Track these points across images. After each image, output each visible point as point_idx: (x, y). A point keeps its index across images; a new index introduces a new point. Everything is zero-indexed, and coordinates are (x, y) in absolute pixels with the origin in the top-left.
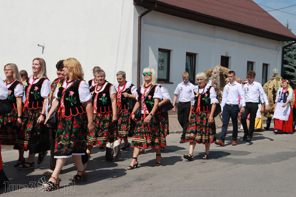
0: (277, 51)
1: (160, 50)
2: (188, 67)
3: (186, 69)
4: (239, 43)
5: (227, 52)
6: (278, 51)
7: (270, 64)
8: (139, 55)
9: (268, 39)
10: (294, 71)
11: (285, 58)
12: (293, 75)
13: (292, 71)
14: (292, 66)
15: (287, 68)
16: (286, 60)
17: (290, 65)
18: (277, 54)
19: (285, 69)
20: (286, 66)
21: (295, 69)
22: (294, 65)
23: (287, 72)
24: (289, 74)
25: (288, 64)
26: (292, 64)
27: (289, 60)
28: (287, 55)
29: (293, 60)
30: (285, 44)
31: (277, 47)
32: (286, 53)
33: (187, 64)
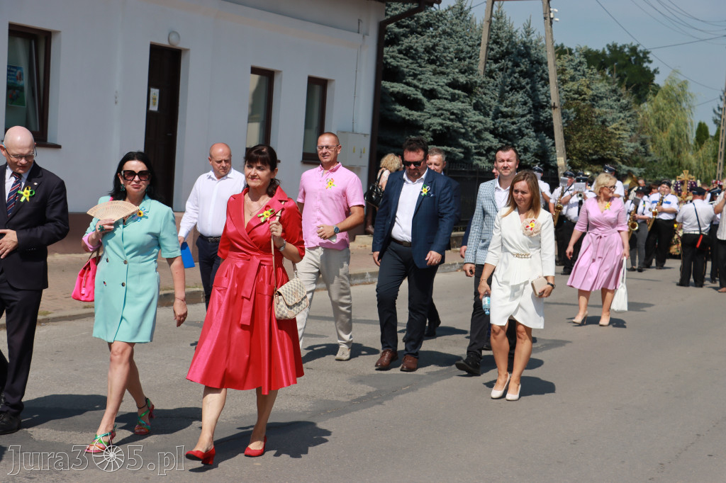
0: (360, 36)
2: (19, 78)
5: (174, 32)
6: (364, 36)
7: (333, 80)
10: (423, 105)
11: (393, 57)
12: (419, 118)
13: (415, 105)
14: (416, 87)
15: (398, 92)
16: (397, 67)
17: (408, 84)
18: (361, 46)
19: (393, 99)
20: (398, 87)
21: (425, 100)
22: (421, 86)
23: (398, 107)
24: (404, 116)
25: (404, 81)
26: (415, 82)
27: (407, 67)
28: (399, 48)
29: (420, 66)
30: (396, 9)
31: (359, 21)
32: (399, 40)
33: (15, 68)
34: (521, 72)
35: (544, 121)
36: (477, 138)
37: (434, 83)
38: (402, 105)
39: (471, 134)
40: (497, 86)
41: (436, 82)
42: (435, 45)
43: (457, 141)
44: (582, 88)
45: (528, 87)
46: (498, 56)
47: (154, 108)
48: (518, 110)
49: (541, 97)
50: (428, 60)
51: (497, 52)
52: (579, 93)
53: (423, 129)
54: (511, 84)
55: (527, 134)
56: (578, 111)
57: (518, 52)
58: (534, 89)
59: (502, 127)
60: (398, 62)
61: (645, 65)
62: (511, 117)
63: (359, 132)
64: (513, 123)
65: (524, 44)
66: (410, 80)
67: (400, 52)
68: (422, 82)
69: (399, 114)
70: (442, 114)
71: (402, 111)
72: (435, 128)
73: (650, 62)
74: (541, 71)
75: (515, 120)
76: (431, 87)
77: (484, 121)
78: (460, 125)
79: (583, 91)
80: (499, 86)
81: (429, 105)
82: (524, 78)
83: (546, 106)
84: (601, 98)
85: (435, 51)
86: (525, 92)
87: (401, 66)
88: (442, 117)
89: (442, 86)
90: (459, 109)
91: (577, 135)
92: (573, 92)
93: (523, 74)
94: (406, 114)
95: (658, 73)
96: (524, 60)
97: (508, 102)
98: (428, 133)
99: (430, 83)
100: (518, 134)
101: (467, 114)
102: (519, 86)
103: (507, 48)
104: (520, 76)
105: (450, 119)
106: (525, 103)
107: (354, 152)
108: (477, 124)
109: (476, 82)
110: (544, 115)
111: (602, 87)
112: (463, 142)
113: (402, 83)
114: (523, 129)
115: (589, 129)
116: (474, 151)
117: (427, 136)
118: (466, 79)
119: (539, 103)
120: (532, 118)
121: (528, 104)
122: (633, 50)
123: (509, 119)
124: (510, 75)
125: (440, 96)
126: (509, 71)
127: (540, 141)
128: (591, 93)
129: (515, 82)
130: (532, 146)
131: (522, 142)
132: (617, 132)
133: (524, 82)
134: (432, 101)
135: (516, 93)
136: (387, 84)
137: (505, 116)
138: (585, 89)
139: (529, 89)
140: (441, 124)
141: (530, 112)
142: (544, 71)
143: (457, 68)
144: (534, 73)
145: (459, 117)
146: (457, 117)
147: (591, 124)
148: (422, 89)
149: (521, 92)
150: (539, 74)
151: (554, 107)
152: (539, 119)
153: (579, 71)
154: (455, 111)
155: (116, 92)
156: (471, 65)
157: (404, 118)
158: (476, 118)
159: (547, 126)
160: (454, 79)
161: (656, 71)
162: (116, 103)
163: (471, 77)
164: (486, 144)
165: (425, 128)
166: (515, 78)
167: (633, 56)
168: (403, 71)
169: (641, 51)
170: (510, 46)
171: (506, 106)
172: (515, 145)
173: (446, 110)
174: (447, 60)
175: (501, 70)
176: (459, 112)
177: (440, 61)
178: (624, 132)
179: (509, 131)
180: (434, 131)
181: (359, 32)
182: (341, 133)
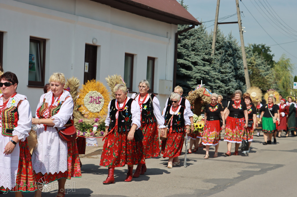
0: (167, 39)
2: (33, 59)
3: (30, 63)
4: (113, 24)
5: (95, 38)
6: (169, 39)
7: (157, 58)
9: (155, 21)
10: (192, 68)
11: (179, 48)
12: (190, 74)
13: (189, 68)
14: (188, 61)
15: (181, 63)
16: (180, 53)
17: (185, 60)
18: (168, 44)
19: (179, 66)
20: (181, 61)
21: (193, 66)
22: (191, 60)
23: (182, 69)
24: (184, 73)
25: (184, 58)
26: (188, 59)
27: (184, 52)
28: (181, 44)
29: (189, 52)
30: (179, 28)
31: (167, 33)
32: (180, 41)
33: (31, 55)
34: (228, 54)
35: (239, 75)
36: (214, 82)
37: (196, 59)
38: (183, 69)
39: (212, 80)
40: (218, 60)
41: (197, 59)
42: (194, 43)
43: (207, 83)
44: (252, 61)
45: (232, 61)
46: (218, 48)
47: (87, 71)
48: (228, 70)
49: (238, 65)
50: (192, 49)
51: (218, 46)
52: (251, 63)
53: (192, 78)
54: (225, 59)
55: (232, 81)
56: (253, 70)
57: (227, 46)
58: (234, 61)
59: (221, 78)
60: (181, 50)
61: (268, 53)
62: (225, 73)
63: (168, 80)
64: (226, 76)
65: (229, 42)
66: (186, 58)
67: (181, 46)
68: (191, 59)
69: (182, 72)
70: (200, 72)
71: (184, 71)
72: (198, 78)
73: (270, 51)
74: (237, 54)
75: (227, 74)
76: (195, 60)
77: (218, 75)
78: (208, 76)
79: (252, 62)
80: (220, 61)
81: (194, 68)
82: (230, 57)
83: (240, 68)
84: (259, 65)
85: (194, 45)
86: (230, 63)
87: (182, 52)
88: (200, 73)
89: (200, 60)
90: (208, 69)
91: (252, 81)
92: (248, 63)
93: (230, 55)
94: (185, 72)
95: (274, 56)
96: (229, 49)
97: (223, 67)
98: (195, 80)
99: (195, 59)
100: (228, 80)
101: (211, 72)
102: (228, 60)
103: (222, 44)
104: (228, 56)
105: (203, 74)
106: (230, 68)
107: (167, 88)
108: (215, 76)
109: (212, 58)
110: (239, 72)
111: (259, 61)
112: (210, 84)
114: (230, 78)
115: (257, 78)
116: (214, 87)
117: (194, 81)
118: (208, 57)
119: (237, 67)
120: (234, 74)
121: (232, 68)
122: (263, 46)
123: (224, 74)
124: (224, 56)
125: (199, 64)
126: (223, 54)
127: (238, 84)
128: (256, 63)
129: (226, 59)
130: (234, 86)
131: (230, 84)
132: (268, 79)
133: (230, 58)
134: (196, 66)
135: (227, 63)
136: (178, 60)
137: (222, 73)
138: (253, 61)
139: (232, 62)
140: (200, 76)
141: (233, 71)
142: (238, 54)
143: (204, 53)
144: (234, 55)
145: (208, 73)
146: (207, 73)
147: (258, 76)
148: (191, 62)
149: (229, 63)
150: (235, 55)
151: (245, 68)
152: (237, 74)
153: (249, 54)
154: (206, 71)
155: (72, 64)
156: (210, 51)
158: (215, 73)
159: (240, 77)
160: (203, 57)
161: (273, 55)
162: (72, 69)
163: (210, 56)
164: (218, 85)
165: (193, 78)
166: (226, 57)
167: (263, 49)
168: (183, 54)
169: (266, 47)
170: (223, 44)
171: (223, 69)
172: (227, 85)
173: (202, 70)
174: (200, 50)
175: (220, 54)
176: (208, 71)
177: (197, 50)
178: (271, 79)
179: (225, 79)
180: (197, 79)
181: (167, 38)
182: (161, 80)
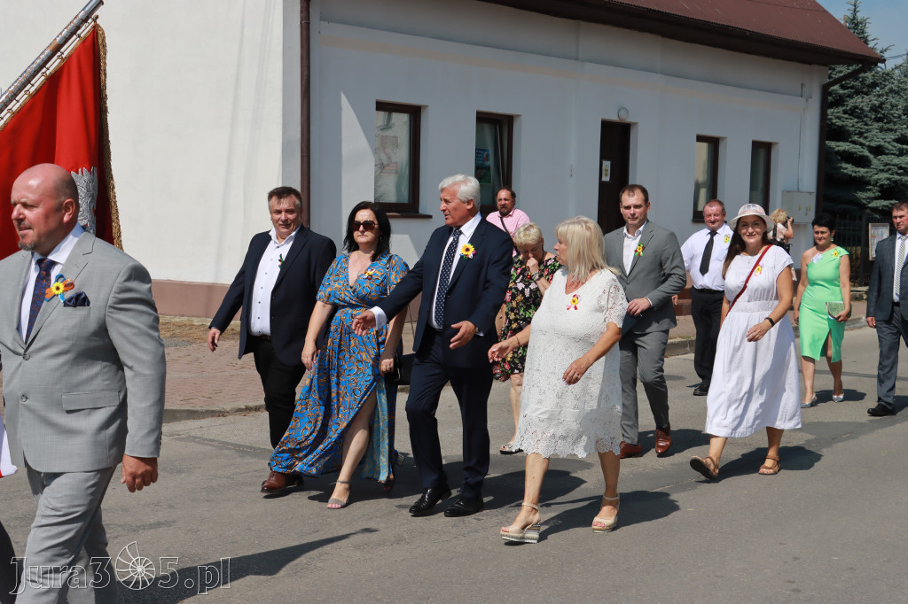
0: (803, 100)
1: (382, 106)
2: (487, 158)
4: (665, 74)
5: (623, 108)
6: (807, 100)
7: (776, 143)
8: (305, 128)
9: (770, 60)
10: (870, 161)
11: (839, 118)
12: (865, 175)
13: (861, 162)
14: (862, 145)
15: (844, 151)
16: (843, 126)
17: (854, 142)
18: (804, 109)
19: (839, 158)
20: (843, 146)
21: (871, 156)
22: (867, 144)
23: (844, 165)
24: (850, 173)
25: (850, 140)
26: (861, 140)
27: (853, 126)
28: (844, 108)
29: (866, 125)
30: (841, 72)
31: (802, 85)
32: (844, 101)
33: (483, 150)
37: (880, 140)
38: (849, 163)
41: (883, 139)
42: (882, 103)
47: (606, 178)
50: (875, 118)
53: (870, 184)
60: (843, 122)
63: (804, 190)
66: (856, 139)
67: (845, 112)
68: (868, 140)
69: (845, 171)
70: (890, 169)
71: (849, 169)
72: (883, 183)
76: (878, 143)
81: (875, 161)
85: (882, 109)
87: (847, 125)
88: (889, 172)
89: (889, 142)
94: (853, 171)
98: (876, 188)
99: (877, 140)
107: (799, 209)
113: (847, 141)
125: (887, 151)
134: (879, 157)
136: (832, 144)
140: (889, 179)
148: (869, 146)
155: (572, 166)
157: (851, 175)
160: (901, 134)
162: (571, 176)
165: (872, 183)
168: (848, 130)
173: (893, 165)
174: (895, 117)
177: (887, 119)
180: (882, 186)
181: (802, 96)
182: (787, 193)
